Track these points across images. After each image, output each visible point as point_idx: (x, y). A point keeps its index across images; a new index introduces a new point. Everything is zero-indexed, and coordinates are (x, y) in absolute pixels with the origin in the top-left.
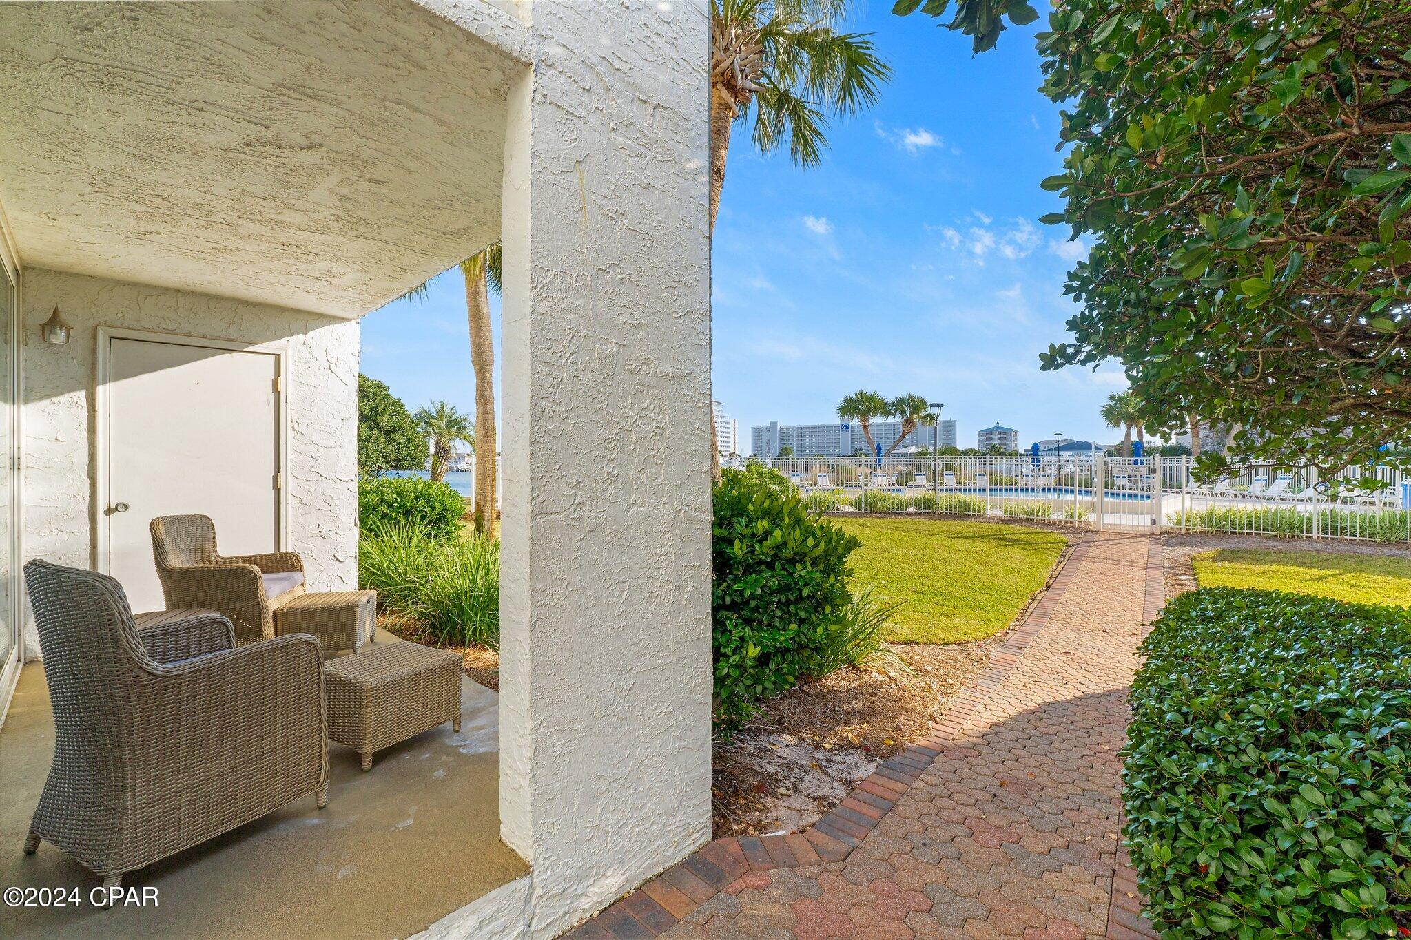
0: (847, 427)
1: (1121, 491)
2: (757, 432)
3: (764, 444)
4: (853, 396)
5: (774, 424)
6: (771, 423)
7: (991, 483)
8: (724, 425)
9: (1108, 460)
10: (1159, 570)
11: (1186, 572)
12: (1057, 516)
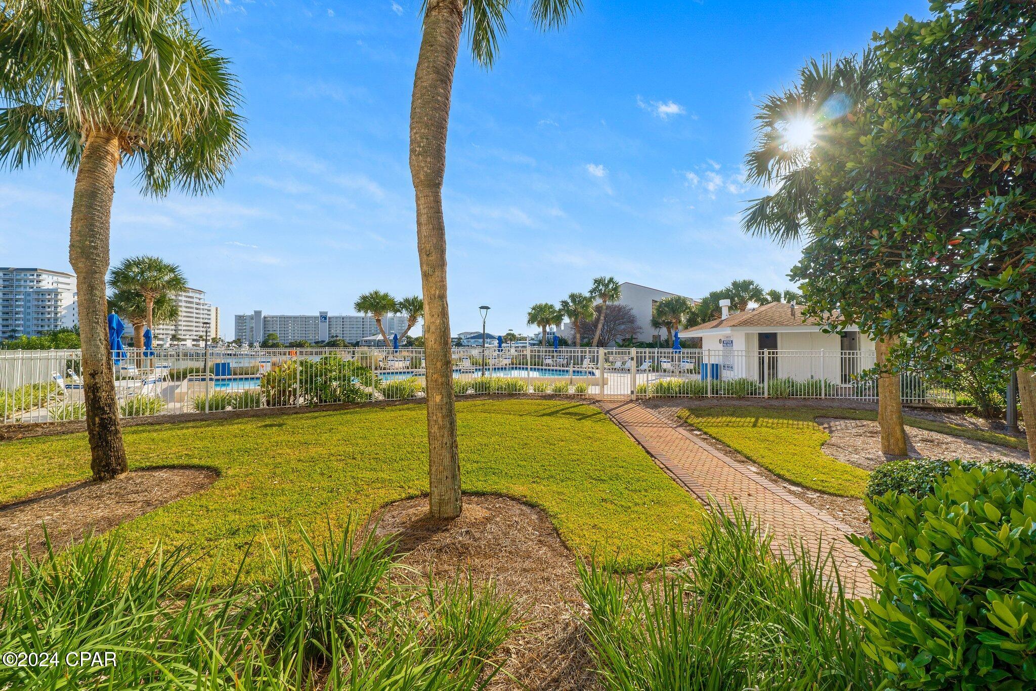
0: (325, 318)
2: (240, 320)
3: (248, 331)
4: (368, 294)
5: (258, 313)
6: (255, 312)
8: (206, 312)
9: (606, 351)
10: (680, 430)
11: (691, 428)
12: (572, 390)
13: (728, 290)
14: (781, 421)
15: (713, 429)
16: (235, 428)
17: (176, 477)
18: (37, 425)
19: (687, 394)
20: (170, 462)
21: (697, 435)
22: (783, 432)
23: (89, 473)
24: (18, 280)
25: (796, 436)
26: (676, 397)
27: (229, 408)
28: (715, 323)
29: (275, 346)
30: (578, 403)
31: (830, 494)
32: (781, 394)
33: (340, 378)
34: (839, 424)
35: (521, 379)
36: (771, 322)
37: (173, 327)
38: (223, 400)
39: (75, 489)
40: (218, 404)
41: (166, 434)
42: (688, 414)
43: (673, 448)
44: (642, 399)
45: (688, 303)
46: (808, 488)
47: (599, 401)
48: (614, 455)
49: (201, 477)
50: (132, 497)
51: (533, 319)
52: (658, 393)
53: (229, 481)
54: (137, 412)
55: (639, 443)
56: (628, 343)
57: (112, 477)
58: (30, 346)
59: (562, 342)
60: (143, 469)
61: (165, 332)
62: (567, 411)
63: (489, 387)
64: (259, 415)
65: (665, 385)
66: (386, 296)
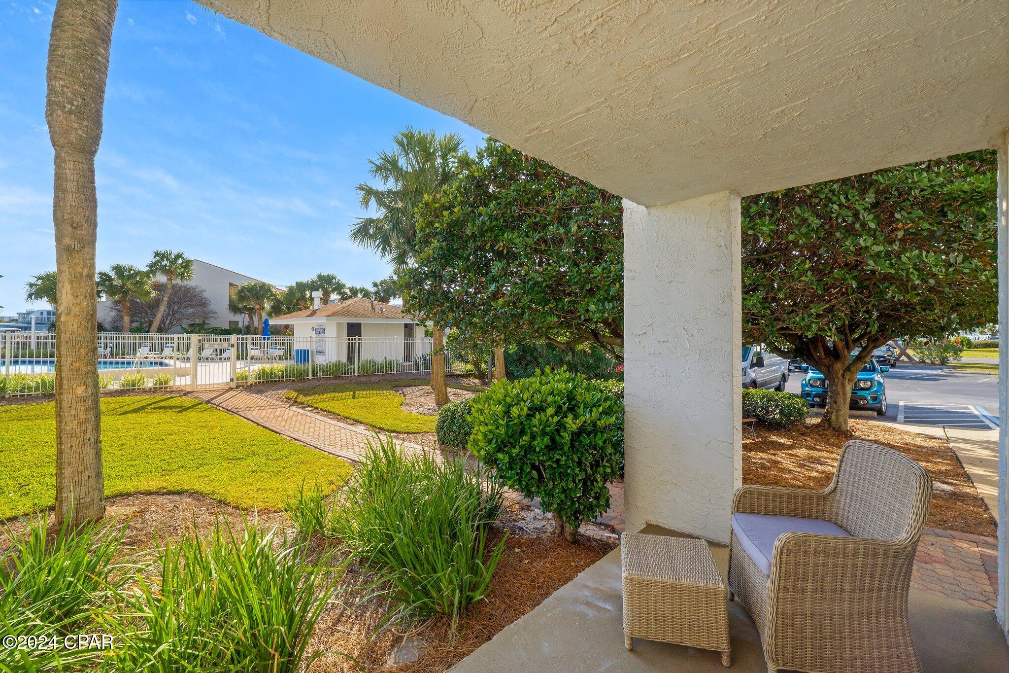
9: (201, 338)
10: (292, 408)
11: (303, 406)
12: (150, 384)
13: (313, 282)
14: (371, 392)
15: (322, 404)
19: (290, 377)
21: (309, 411)
22: (374, 399)
25: (384, 401)
28: (308, 312)
30: (165, 397)
31: (413, 433)
32: (367, 372)
34: (408, 390)
36: (357, 314)
42: (296, 395)
43: (293, 423)
44: (243, 386)
45: (273, 290)
46: (400, 432)
47: (190, 392)
48: (240, 437)
52: (260, 378)
55: (258, 424)
56: (199, 328)
62: (156, 405)
65: (268, 370)
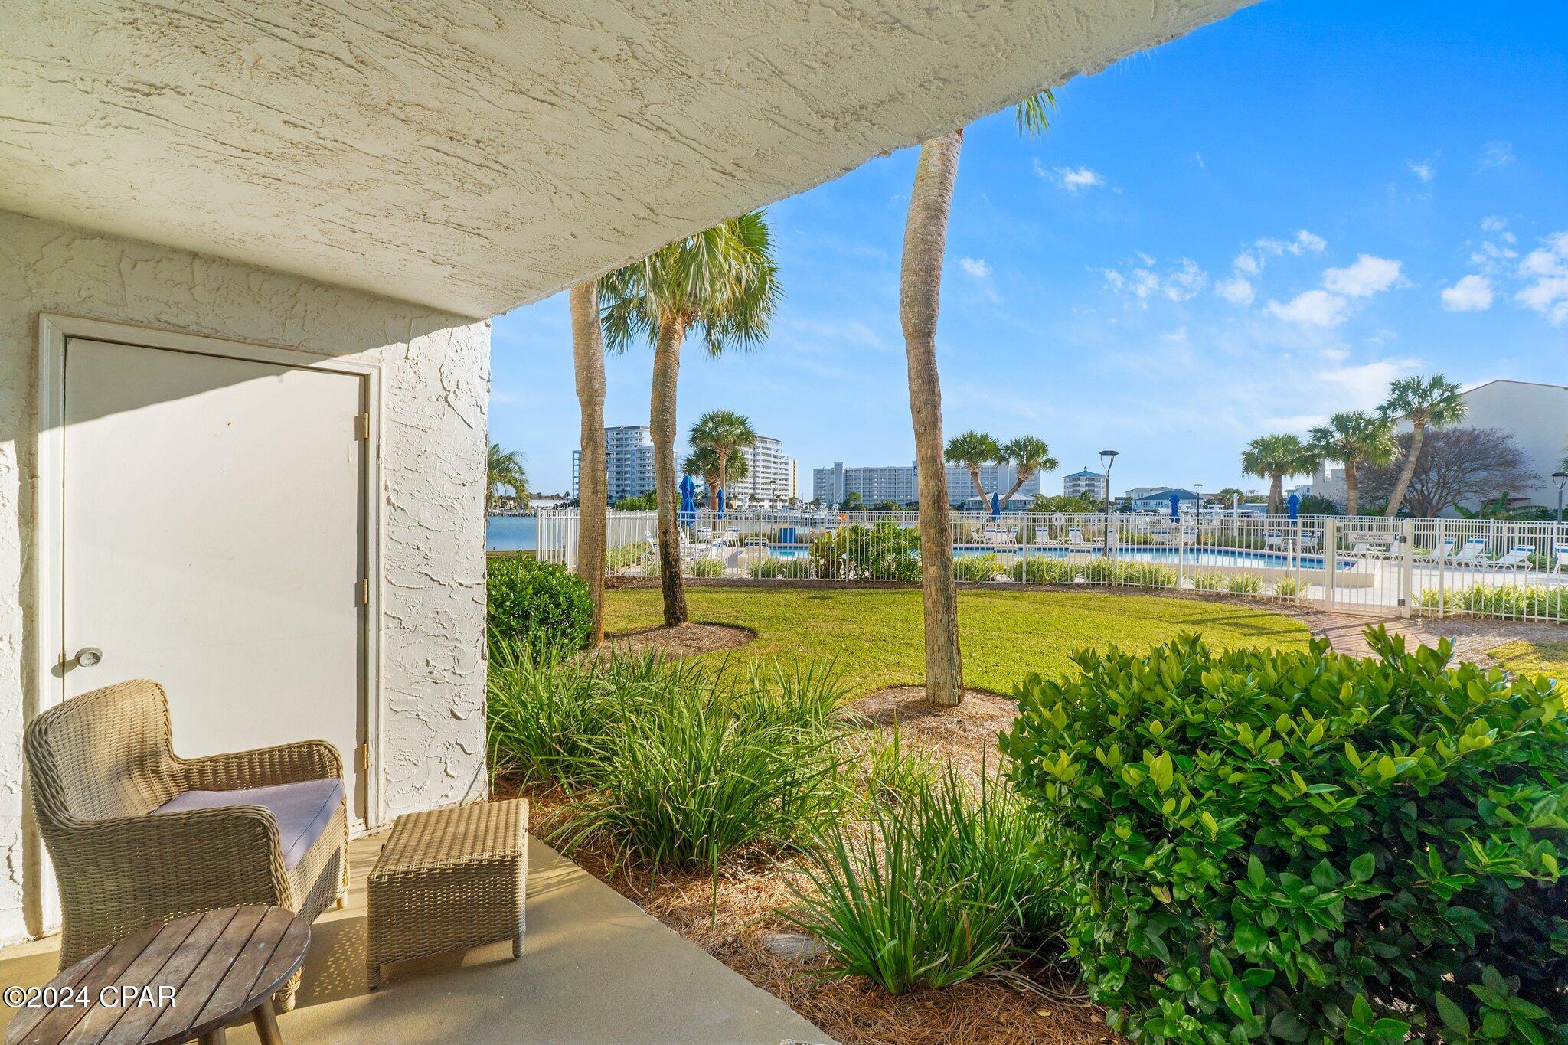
1: (1274, 553)
2: (819, 474)
3: (827, 488)
4: (960, 437)
5: (839, 465)
6: (836, 464)
7: (1121, 540)
8: (783, 466)
9: (1341, 524)
12: (1268, 591)
16: (780, 597)
17: (722, 633)
18: (634, 578)
19: (1551, 613)
20: (721, 621)
23: (663, 621)
24: (627, 439)
26: (1518, 619)
27: (780, 577)
29: (857, 508)
30: (1274, 612)
33: (894, 549)
35: (1170, 566)
37: (751, 486)
38: (774, 568)
39: (654, 630)
40: (770, 572)
41: (722, 596)
44: (1426, 617)
47: (1318, 612)
49: (741, 636)
50: (689, 643)
51: (1252, 464)
52: (1468, 608)
53: (762, 643)
54: (703, 573)
56: (1500, 507)
57: (677, 625)
58: (633, 507)
59: (1326, 507)
60: (700, 623)
61: (744, 491)
63: (1110, 575)
64: (806, 586)
65: (1490, 593)
66: (985, 437)
